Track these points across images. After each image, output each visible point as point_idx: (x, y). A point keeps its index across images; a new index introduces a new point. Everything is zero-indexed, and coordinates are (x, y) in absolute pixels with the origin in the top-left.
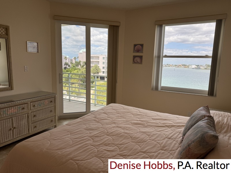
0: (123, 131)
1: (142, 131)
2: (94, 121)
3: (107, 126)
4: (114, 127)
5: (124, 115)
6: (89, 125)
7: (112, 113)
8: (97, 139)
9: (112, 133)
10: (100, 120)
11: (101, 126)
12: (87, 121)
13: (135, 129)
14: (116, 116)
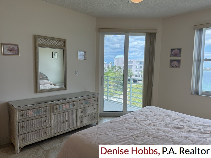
0: (163, 134)
1: (184, 136)
2: (133, 121)
3: (147, 128)
4: (154, 129)
5: (163, 118)
6: (129, 124)
7: (150, 115)
8: (138, 139)
9: (152, 134)
10: (139, 121)
11: (141, 127)
12: (127, 121)
13: (176, 134)
14: (155, 119)
